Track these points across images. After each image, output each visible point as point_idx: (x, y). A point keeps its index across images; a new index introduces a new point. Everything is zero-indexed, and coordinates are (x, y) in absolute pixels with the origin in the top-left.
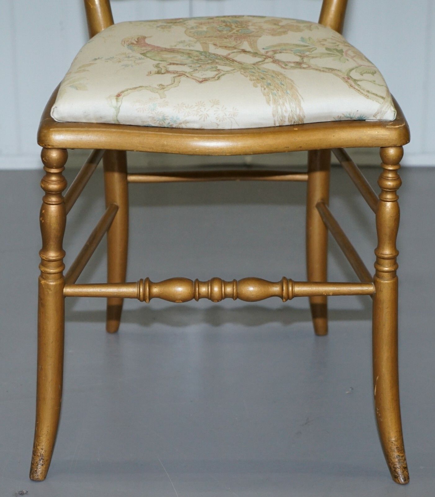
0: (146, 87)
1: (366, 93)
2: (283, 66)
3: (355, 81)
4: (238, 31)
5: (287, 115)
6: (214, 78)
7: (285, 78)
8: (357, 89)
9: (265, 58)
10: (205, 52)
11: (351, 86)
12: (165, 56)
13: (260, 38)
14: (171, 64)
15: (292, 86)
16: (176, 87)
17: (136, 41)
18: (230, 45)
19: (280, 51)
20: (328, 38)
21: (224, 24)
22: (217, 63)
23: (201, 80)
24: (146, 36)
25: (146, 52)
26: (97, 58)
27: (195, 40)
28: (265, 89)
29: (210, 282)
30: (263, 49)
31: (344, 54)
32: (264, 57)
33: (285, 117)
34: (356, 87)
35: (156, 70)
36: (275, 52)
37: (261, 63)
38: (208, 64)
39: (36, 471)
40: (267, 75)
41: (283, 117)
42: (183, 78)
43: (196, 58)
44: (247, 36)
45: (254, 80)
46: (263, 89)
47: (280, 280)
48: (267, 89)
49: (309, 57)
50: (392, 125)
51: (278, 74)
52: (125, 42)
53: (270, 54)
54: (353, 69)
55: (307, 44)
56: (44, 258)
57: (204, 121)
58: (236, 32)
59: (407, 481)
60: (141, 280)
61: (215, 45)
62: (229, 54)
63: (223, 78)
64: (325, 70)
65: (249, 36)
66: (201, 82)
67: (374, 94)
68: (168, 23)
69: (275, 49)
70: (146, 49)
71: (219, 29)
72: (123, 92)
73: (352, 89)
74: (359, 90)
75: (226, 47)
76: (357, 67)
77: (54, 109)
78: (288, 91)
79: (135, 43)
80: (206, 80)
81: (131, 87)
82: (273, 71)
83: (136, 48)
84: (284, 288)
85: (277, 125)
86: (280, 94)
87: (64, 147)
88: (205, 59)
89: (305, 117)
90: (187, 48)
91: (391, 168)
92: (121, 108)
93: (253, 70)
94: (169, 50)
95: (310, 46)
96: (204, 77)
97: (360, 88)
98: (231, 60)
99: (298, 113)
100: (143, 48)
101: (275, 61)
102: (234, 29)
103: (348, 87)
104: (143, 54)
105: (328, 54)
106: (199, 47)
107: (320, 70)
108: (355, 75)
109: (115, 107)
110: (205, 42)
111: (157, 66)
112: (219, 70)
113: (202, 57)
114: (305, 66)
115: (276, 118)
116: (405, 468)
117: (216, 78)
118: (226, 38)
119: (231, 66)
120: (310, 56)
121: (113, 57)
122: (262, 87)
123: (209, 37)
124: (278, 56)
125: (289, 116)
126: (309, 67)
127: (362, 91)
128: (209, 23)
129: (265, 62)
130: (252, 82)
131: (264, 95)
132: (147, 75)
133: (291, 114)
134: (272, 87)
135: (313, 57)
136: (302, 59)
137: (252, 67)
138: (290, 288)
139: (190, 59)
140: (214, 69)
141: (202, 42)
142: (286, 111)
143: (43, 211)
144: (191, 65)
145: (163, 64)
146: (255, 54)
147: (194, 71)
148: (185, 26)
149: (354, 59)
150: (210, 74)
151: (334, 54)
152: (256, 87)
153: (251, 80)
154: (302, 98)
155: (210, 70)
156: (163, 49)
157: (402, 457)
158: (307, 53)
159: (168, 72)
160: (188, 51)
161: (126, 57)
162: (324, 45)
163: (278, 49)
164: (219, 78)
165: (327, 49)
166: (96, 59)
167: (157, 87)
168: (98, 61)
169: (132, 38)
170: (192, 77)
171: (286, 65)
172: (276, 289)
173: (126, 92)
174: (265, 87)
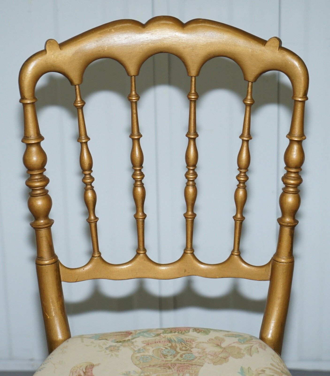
13: (202, 368)
17: (84, 372)
20: (266, 368)
21: (170, 345)
24: (95, 364)
44: (190, 364)
52: (73, 373)
65: (192, 365)
68: (117, 342)
102: (178, 353)
118: (169, 368)
123: (154, 366)
128: (155, 343)
148: (132, 347)
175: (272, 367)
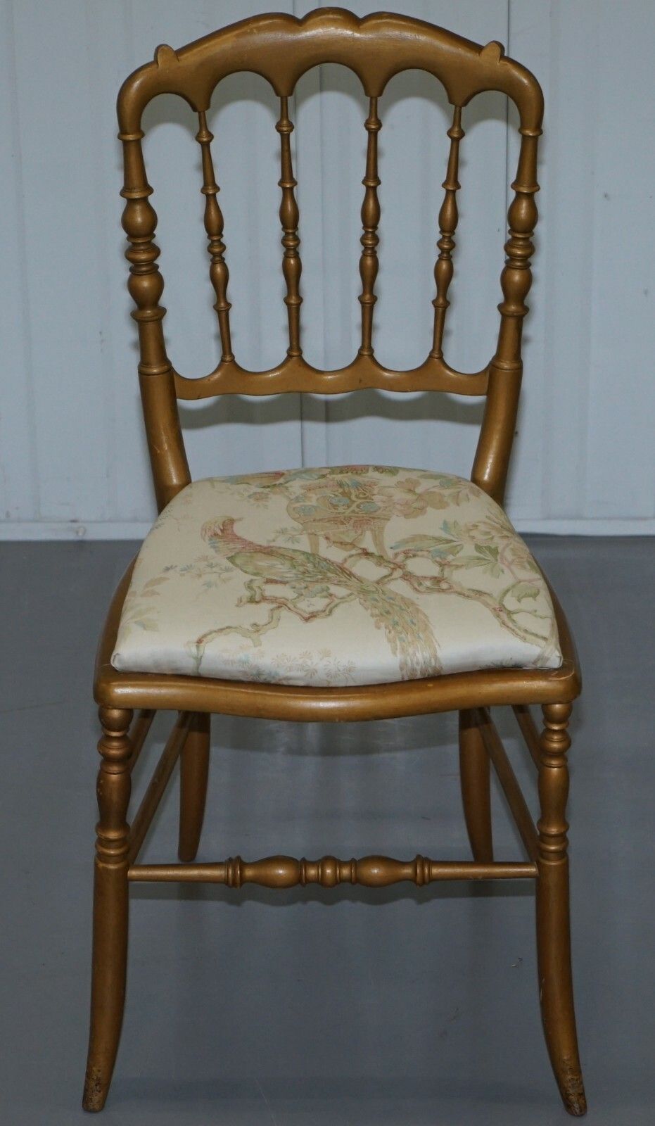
0: (236, 628)
1: (522, 634)
2: (416, 585)
3: (510, 613)
4: (358, 506)
5: (418, 668)
6: (325, 611)
7: (418, 610)
8: (511, 628)
9: (393, 569)
10: (313, 555)
11: (503, 623)
12: (260, 563)
14: (269, 581)
15: (426, 625)
16: (274, 628)
17: (221, 530)
19: (414, 552)
23: (307, 616)
24: (235, 517)
25: (235, 554)
26: (169, 566)
27: (301, 526)
28: (390, 632)
29: (321, 863)
30: (391, 548)
31: (499, 557)
32: (392, 566)
33: (416, 670)
34: (510, 625)
35: (247, 594)
36: (407, 555)
37: (386, 580)
38: (317, 581)
39: (91, 1099)
40: (394, 606)
41: (414, 670)
42: (284, 613)
43: (301, 569)
45: (377, 616)
46: (388, 631)
47: (412, 859)
48: (393, 632)
49: (452, 566)
50: (556, 676)
51: (408, 603)
53: (400, 558)
54: (508, 591)
55: (452, 538)
56: (102, 838)
57: (311, 677)
58: (357, 510)
59: (583, 1112)
60: (230, 860)
61: (327, 538)
63: (337, 611)
64: (472, 594)
65: (374, 518)
66: (307, 620)
67: (533, 634)
68: (264, 487)
70: (234, 548)
71: (334, 502)
72: (205, 636)
73: (504, 629)
74: (513, 630)
75: (341, 543)
76: (514, 586)
77: (115, 656)
78: (421, 635)
79: (220, 533)
80: (314, 616)
81: (216, 628)
82: (403, 598)
83: (220, 544)
84: (418, 871)
85: (406, 678)
86: (410, 640)
87: (129, 707)
88: (313, 572)
89: (441, 668)
90: (289, 545)
91: (556, 727)
92: (203, 659)
93: (376, 596)
94: (266, 551)
95: (454, 541)
96: (312, 609)
97: (515, 626)
98: (347, 574)
99: (433, 664)
100: (231, 546)
101: (407, 576)
103: (499, 624)
104: (231, 559)
105: (479, 559)
106: (304, 545)
107: (464, 595)
108: (510, 603)
109: (196, 658)
110: (313, 531)
111: (249, 586)
112: (331, 595)
114: (444, 586)
115: (404, 672)
116: (582, 1095)
117: (327, 612)
119: (347, 586)
120: (454, 563)
121: (191, 566)
122: (386, 628)
125: (421, 669)
126: (450, 590)
127: (518, 632)
128: (320, 488)
129: (393, 577)
130: (373, 620)
131: (389, 641)
132: (237, 606)
133: (423, 667)
134: (399, 628)
135: (457, 567)
136: (442, 570)
137: (375, 590)
138: (426, 871)
139: (294, 571)
140: (325, 593)
141: (309, 531)
142: (418, 663)
143: (102, 782)
144: (294, 583)
145: (258, 581)
146: (380, 560)
147: (298, 597)
148: (286, 494)
149: (513, 567)
150: (319, 603)
151: (485, 559)
152: (379, 628)
153: (372, 615)
154: (439, 645)
155: (319, 595)
156: (258, 547)
157: (577, 1080)
158: (450, 558)
159: (264, 599)
160: (290, 554)
161: (208, 566)
162: (473, 538)
163: (410, 548)
164: (331, 612)
165: (478, 548)
166: (167, 569)
167: (250, 629)
168: (171, 572)
169: (216, 522)
170: (295, 610)
171: (420, 584)
172: (408, 871)
173: (209, 637)
174: (391, 628)
175: (487, 521)
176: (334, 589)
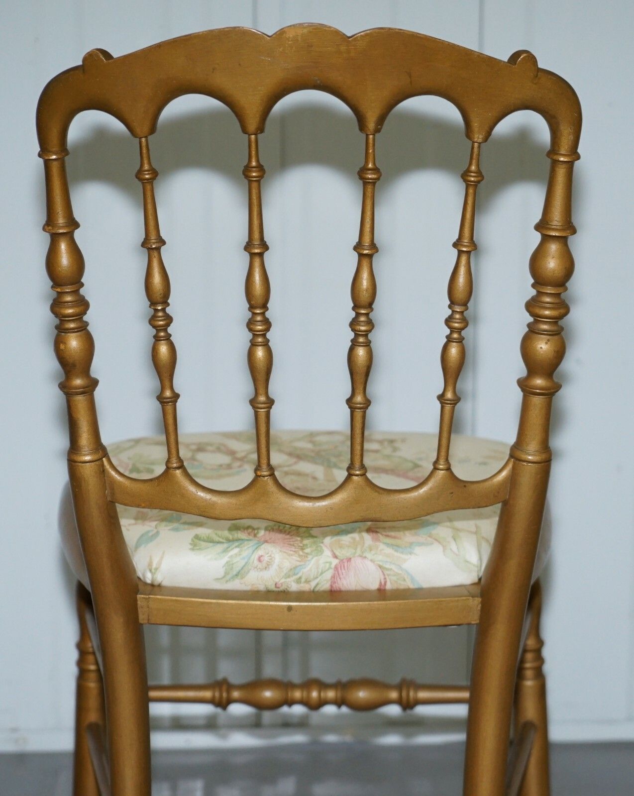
18: (293, 477)
22: (313, 451)
36: (229, 467)
53: (237, 464)
62: (295, 463)
69: (228, 472)
101: (232, 453)
113: (333, 460)
124: (225, 459)
176: (310, 446)
